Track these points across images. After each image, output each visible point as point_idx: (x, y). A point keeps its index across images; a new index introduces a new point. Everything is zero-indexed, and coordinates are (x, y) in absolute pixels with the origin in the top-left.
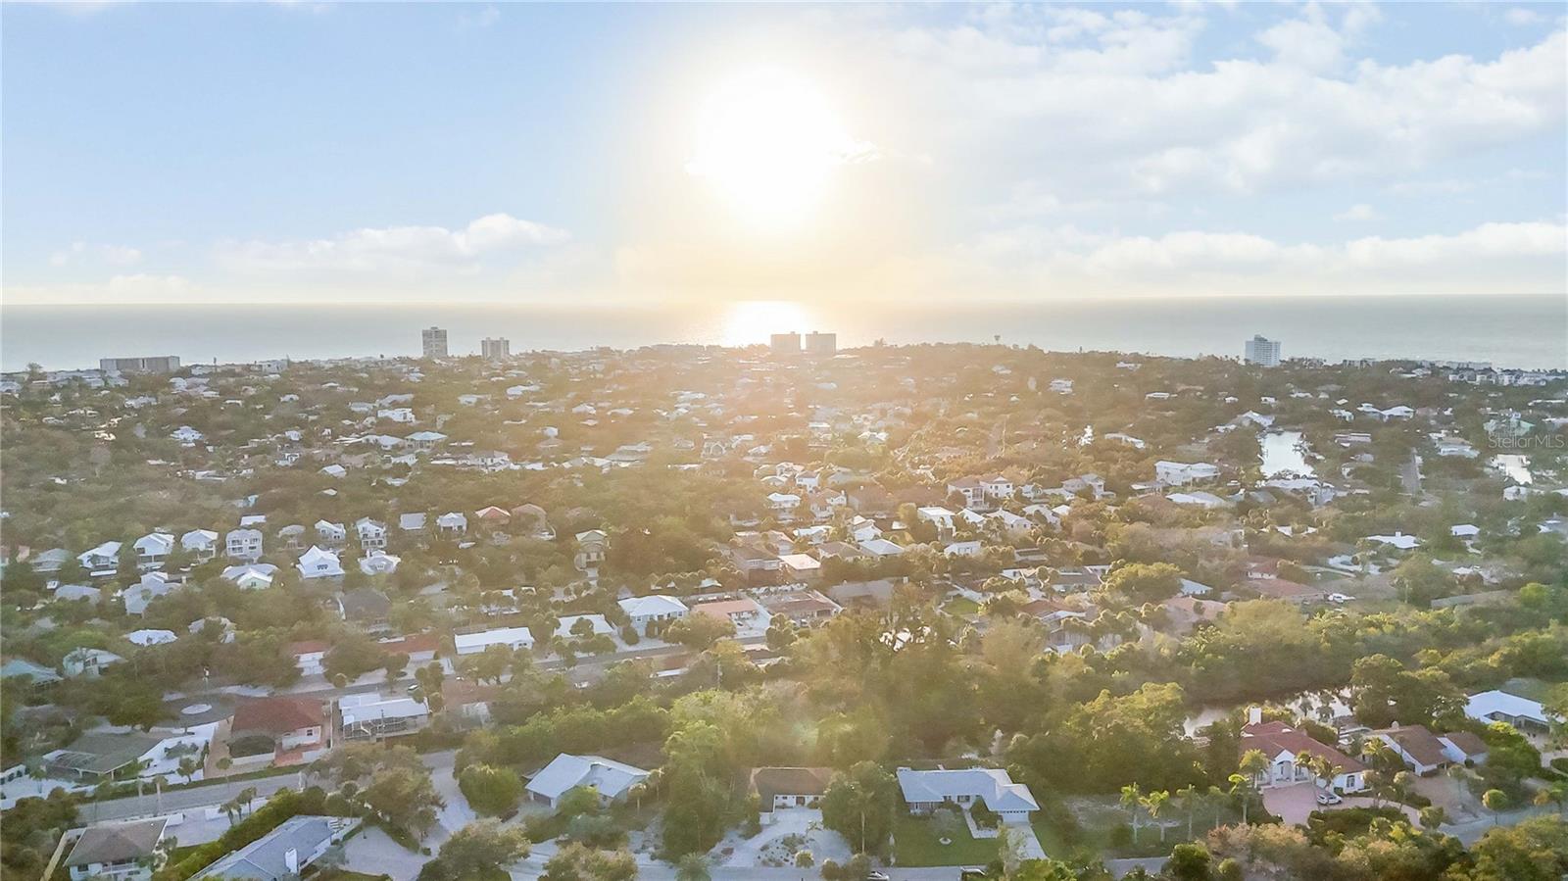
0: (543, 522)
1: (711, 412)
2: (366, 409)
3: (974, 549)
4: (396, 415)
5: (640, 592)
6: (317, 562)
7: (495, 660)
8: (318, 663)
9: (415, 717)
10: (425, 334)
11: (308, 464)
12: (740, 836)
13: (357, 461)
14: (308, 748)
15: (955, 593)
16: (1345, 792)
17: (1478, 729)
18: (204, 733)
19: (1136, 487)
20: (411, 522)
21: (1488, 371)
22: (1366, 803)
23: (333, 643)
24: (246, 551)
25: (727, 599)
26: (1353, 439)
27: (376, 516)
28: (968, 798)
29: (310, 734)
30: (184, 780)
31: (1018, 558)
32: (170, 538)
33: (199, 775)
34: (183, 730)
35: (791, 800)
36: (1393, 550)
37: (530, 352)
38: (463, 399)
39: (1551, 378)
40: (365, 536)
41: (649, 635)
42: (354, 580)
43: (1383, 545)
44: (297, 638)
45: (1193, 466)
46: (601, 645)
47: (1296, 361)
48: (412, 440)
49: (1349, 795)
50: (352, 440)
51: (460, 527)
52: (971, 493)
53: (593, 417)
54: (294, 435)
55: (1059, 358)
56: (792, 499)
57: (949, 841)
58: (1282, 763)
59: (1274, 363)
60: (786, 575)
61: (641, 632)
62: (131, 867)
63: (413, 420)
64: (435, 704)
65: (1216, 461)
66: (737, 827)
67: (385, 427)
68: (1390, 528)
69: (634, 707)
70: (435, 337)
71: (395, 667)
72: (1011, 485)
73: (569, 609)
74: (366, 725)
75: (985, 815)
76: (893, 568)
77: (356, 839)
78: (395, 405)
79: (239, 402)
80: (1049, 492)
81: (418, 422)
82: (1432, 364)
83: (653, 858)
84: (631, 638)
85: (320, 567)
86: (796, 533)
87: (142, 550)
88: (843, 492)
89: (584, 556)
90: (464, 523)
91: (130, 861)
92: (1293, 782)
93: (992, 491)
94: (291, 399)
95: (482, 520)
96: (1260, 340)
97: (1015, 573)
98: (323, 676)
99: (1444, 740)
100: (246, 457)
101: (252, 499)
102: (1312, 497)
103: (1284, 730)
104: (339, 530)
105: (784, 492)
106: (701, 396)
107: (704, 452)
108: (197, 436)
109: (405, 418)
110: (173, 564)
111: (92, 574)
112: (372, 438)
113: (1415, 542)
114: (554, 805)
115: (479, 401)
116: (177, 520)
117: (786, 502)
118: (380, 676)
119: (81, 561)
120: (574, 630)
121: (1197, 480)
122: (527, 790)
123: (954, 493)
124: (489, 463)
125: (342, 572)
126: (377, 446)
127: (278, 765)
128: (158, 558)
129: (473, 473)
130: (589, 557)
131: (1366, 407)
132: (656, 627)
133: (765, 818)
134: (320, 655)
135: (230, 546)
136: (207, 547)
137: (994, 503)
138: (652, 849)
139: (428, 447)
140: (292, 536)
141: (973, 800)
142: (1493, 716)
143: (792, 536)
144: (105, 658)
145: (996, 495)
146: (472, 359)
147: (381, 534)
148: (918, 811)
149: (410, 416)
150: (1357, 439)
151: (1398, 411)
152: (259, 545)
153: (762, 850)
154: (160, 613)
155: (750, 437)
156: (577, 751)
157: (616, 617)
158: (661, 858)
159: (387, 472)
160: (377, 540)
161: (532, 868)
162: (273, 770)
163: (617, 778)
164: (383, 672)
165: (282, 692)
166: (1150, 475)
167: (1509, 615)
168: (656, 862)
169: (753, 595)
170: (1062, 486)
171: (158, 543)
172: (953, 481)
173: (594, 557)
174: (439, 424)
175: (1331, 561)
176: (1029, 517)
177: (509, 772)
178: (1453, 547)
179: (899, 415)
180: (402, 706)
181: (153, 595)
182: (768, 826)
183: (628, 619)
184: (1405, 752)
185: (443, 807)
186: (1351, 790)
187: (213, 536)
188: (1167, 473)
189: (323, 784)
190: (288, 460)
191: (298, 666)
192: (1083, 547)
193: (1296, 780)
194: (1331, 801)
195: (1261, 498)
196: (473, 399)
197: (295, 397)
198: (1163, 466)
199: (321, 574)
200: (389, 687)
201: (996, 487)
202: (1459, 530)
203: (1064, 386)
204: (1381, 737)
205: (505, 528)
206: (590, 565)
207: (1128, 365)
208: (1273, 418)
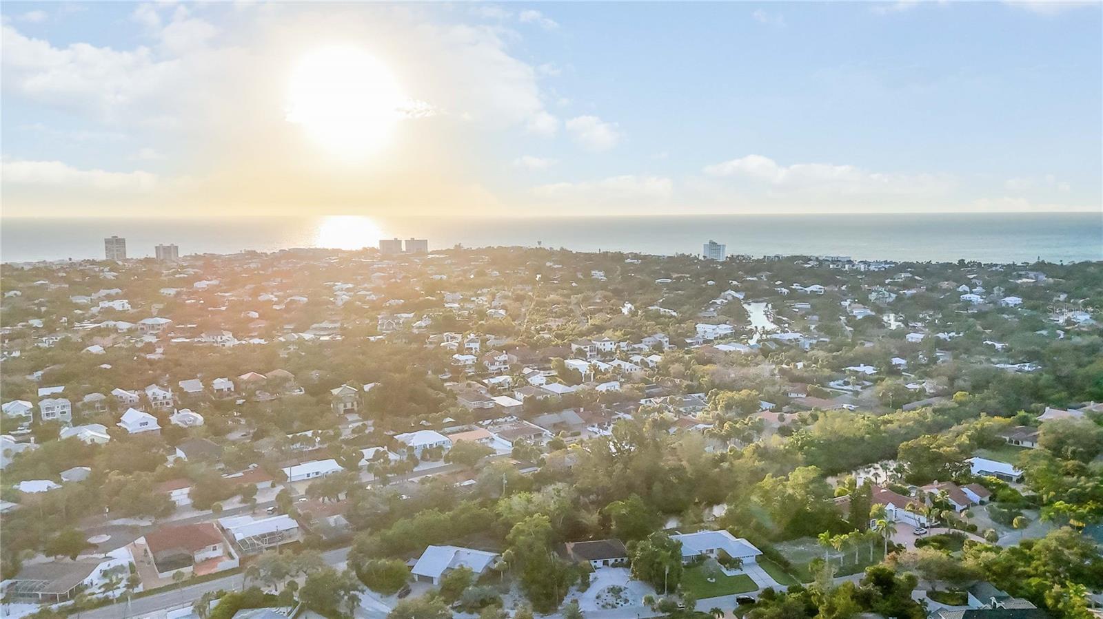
0: (294, 382)
1: (368, 298)
2: (86, 301)
3: (616, 387)
8: (186, 496)
9: (288, 530)
10: (107, 242)
14: (217, 559)
17: (981, 482)
19: (688, 341)
20: (191, 386)
24: (58, 416)
25: (467, 431)
26: (799, 306)
27: (162, 383)
28: (712, 551)
29: (215, 549)
31: (645, 391)
33: (144, 587)
34: (103, 555)
35: (600, 563)
38: (164, 292)
44: (162, 480)
47: (735, 257)
48: (144, 324)
51: (229, 389)
52: (588, 349)
57: (714, 580)
59: (722, 259)
60: (499, 412)
61: (419, 457)
63: (130, 308)
64: (302, 519)
68: (856, 361)
70: (115, 244)
71: (248, 495)
72: (613, 343)
73: (362, 443)
74: (257, 539)
75: (726, 560)
76: (570, 402)
78: (109, 298)
80: (636, 346)
81: (135, 310)
82: (817, 258)
85: (141, 424)
86: (486, 381)
88: (504, 352)
90: (231, 385)
96: (713, 244)
97: (646, 401)
98: (191, 506)
99: (964, 489)
100: (7, 341)
103: (881, 491)
106: (350, 286)
109: (123, 307)
112: (108, 324)
113: (874, 370)
115: (178, 294)
117: (467, 360)
123: (577, 349)
125: (162, 426)
126: (116, 330)
129: (212, 348)
130: (345, 406)
131: (795, 286)
133: (591, 576)
134: (186, 490)
135: (44, 412)
136: (26, 413)
137: (609, 355)
139: (159, 329)
142: (982, 473)
143: (484, 384)
145: (607, 349)
146: (147, 260)
147: (168, 397)
149: (127, 306)
150: (803, 306)
151: (815, 288)
155: (408, 315)
156: (439, 543)
157: (397, 447)
159: (141, 350)
160: (165, 402)
162: (194, 579)
163: (477, 560)
164: (238, 498)
165: (162, 521)
166: (694, 333)
167: (954, 411)
169: (481, 426)
170: (641, 342)
172: (572, 341)
173: (349, 406)
175: (832, 384)
177: (399, 563)
178: (894, 371)
179: (506, 297)
182: (595, 581)
183: (409, 448)
188: (705, 332)
196: (172, 292)
197: (19, 293)
199: (143, 430)
201: (604, 345)
202: (896, 361)
203: (599, 275)
204: (932, 491)
205: (263, 389)
207: (633, 261)
208: (744, 294)
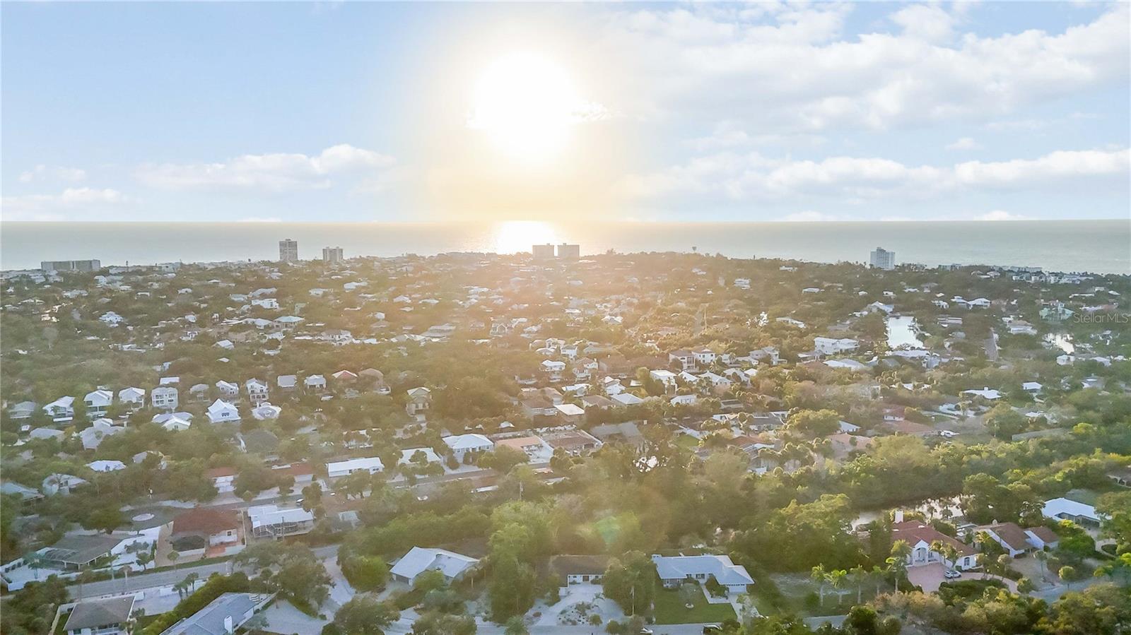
0: (381, 381)
1: (495, 301)
2: (242, 299)
3: (692, 400)
4: (266, 304)
5: (458, 432)
6: (221, 411)
7: (358, 481)
8: (229, 484)
9: (304, 522)
10: (282, 244)
11: (203, 339)
12: (546, 604)
13: (240, 337)
14: (228, 544)
15: (681, 431)
16: (963, 569)
17: (1052, 526)
18: (152, 535)
19: (801, 355)
20: (286, 382)
21: (1039, 273)
22: (978, 576)
23: (239, 469)
24: (166, 403)
25: (519, 437)
26: (950, 321)
27: (260, 378)
28: (703, 576)
29: (229, 534)
30: (141, 568)
31: (723, 406)
32: (110, 394)
33: (151, 565)
34: (136, 533)
35: (579, 578)
36: (983, 401)
37: (358, 257)
38: (313, 292)
39: (1084, 278)
40: (253, 392)
41: (466, 462)
42: (248, 424)
43: (976, 397)
44: (213, 466)
45: (841, 341)
46: (434, 470)
47: (906, 265)
48: (279, 322)
49: (966, 571)
50: (235, 321)
51: (321, 385)
52: (686, 360)
53: (409, 305)
54: (191, 318)
55: (739, 263)
56: (558, 365)
57: (692, 606)
58: (919, 549)
59: (891, 267)
60: (559, 419)
61: (460, 460)
62: (111, 631)
63: (277, 307)
64: (319, 513)
65: (856, 337)
66: (543, 597)
67: (258, 312)
68: (980, 384)
69: (463, 514)
70: (289, 246)
71: (286, 485)
72: (714, 354)
73: (408, 444)
74: (270, 527)
75: (716, 587)
76: (635, 414)
77: (273, 607)
78: (264, 296)
79: (148, 294)
80: (740, 359)
81: (282, 309)
82: (1001, 269)
83: (485, 620)
84: (453, 464)
85: (223, 415)
86: (564, 389)
87: (91, 403)
88: (595, 360)
89: (414, 405)
90: (323, 382)
91: (111, 626)
92: (928, 563)
93: (701, 359)
94: (187, 292)
95: (338, 380)
96: (881, 251)
97: (721, 417)
98: (233, 493)
99: (1029, 533)
100: (158, 334)
101: (167, 365)
102: (924, 363)
103: (920, 527)
104: (234, 387)
105: (553, 360)
106: (485, 290)
107: (491, 331)
108: (119, 318)
109: (272, 305)
110: (114, 412)
111: (55, 420)
112: (250, 321)
113: (998, 394)
114: (411, 583)
115: (325, 294)
116: (115, 381)
117: (555, 366)
118: (274, 492)
119: (45, 411)
120: (413, 459)
121: (844, 351)
122: (391, 574)
123: (673, 360)
124: (337, 338)
125: (239, 418)
126: (254, 326)
127: (208, 557)
128: (102, 408)
129: (326, 347)
130: (417, 407)
131: (956, 299)
132: (471, 457)
133: (562, 591)
134: (231, 478)
135: (154, 399)
136: (137, 399)
137: (703, 367)
138: (483, 614)
139: (291, 327)
140: (199, 392)
141: (707, 577)
142: (1060, 516)
143: (561, 391)
144: (74, 481)
145: (704, 361)
146: (316, 262)
147: (265, 390)
148: (669, 585)
149: (276, 304)
150: (953, 321)
151: (979, 302)
152: (175, 398)
153: (562, 613)
154: (109, 448)
155: (524, 320)
156: (425, 544)
157: (441, 449)
158: (490, 620)
159: (265, 346)
160: (261, 395)
161: (399, 628)
162: (203, 561)
163: (456, 564)
164: (277, 489)
165: (204, 505)
166: (811, 346)
167: (1067, 445)
168: (488, 622)
169: (537, 434)
170: (749, 355)
171: (101, 397)
172: (672, 352)
173: (421, 407)
174: (297, 310)
175: (941, 408)
176: (728, 377)
177: (378, 560)
178: (1024, 398)
179: (630, 304)
180: (295, 514)
181: (104, 434)
182: (565, 596)
183: (451, 451)
184: (1003, 541)
185: (333, 586)
186: (967, 568)
187: (142, 392)
188: (823, 346)
189: (246, 569)
190: (189, 337)
191: (216, 486)
192: (769, 399)
193: (929, 561)
194: (955, 575)
195: (890, 364)
196: (320, 292)
197: (189, 290)
198: (819, 341)
199: (225, 420)
200: (283, 500)
201: (704, 356)
202: (1028, 386)
203: (744, 283)
204: (985, 530)
205: (352, 386)
206: (418, 412)
207: (788, 268)
208: (893, 306)
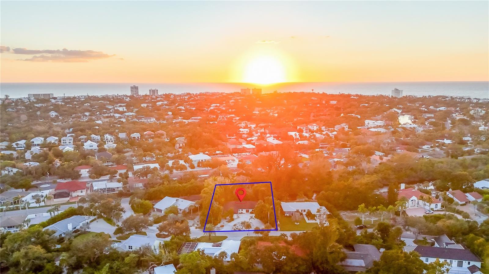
0: (165, 136)
1: (221, 109)
2: (111, 108)
3: (306, 142)
4: (121, 109)
5: (195, 153)
6: (89, 145)
9: (118, 188)
10: (132, 88)
11: (91, 120)
12: (227, 222)
13: (107, 120)
14: (81, 196)
15: (300, 155)
18: (46, 193)
19: (358, 128)
20: (122, 135)
22: (442, 213)
23: (92, 166)
24: (67, 143)
26: (428, 115)
27: (111, 134)
30: (38, 205)
31: (321, 146)
32: (43, 139)
33: (42, 204)
35: (244, 211)
36: (443, 144)
37: (165, 94)
38: (142, 105)
40: (107, 139)
41: (198, 166)
42: (101, 150)
43: (440, 142)
44: (80, 165)
45: (377, 122)
47: (408, 96)
48: (125, 115)
49: (435, 211)
50: (106, 115)
52: (305, 129)
53: (184, 110)
54: (87, 114)
55: (332, 95)
56: (247, 130)
58: (412, 200)
59: (400, 96)
60: (244, 150)
64: (125, 183)
65: (384, 121)
66: (226, 219)
67: (117, 112)
69: (192, 184)
70: (135, 88)
72: (318, 126)
73: (172, 159)
74: (101, 189)
77: (95, 222)
78: (120, 106)
79: (71, 106)
80: (330, 128)
82: (451, 97)
84: (192, 167)
86: (248, 139)
87: (33, 142)
88: (263, 128)
91: (14, 227)
92: (416, 207)
94: (88, 105)
95: (146, 135)
96: (397, 90)
97: (320, 150)
98: (89, 177)
99: (467, 194)
100: (71, 119)
101: (71, 130)
102: (416, 130)
103: (413, 190)
104: (98, 137)
105: (244, 128)
106: (218, 105)
107: (218, 119)
108: (56, 114)
110: (42, 146)
111: (16, 149)
112: (112, 114)
113: (451, 142)
114: (163, 212)
119: (13, 145)
120: (173, 164)
121: (378, 126)
122: (154, 208)
123: (299, 128)
125: (98, 148)
127: (70, 201)
128: (38, 145)
129: (143, 123)
130: (179, 145)
131: (431, 107)
132: (201, 164)
133: (235, 216)
134: (87, 170)
135: (62, 142)
137: (312, 132)
138: (196, 226)
140: (83, 139)
141: (306, 211)
142: (483, 188)
144: (15, 170)
145: (313, 129)
146: (146, 95)
147: (112, 139)
148: (288, 215)
152: (72, 141)
153: (234, 226)
154: (35, 158)
155: (233, 115)
156: (173, 195)
157: (187, 160)
158: (199, 228)
159: (116, 123)
162: (68, 203)
163: (185, 204)
165: (74, 181)
166: (363, 124)
167: (485, 160)
170: (334, 127)
171: (39, 140)
172: (299, 125)
174: (134, 111)
175: (424, 147)
176: (324, 135)
177: (148, 202)
180: (114, 185)
181: (34, 153)
182: (236, 219)
183: (192, 161)
184: (454, 198)
185: (124, 212)
187: (57, 138)
188: (369, 124)
189: (83, 205)
191: (80, 173)
192: (342, 143)
194: (431, 212)
195: (400, 130)
196: (145, 105)
198: (367, 122)
200: (111, 180)
203: (334, 103)
206: (180, 148)
207: (354, 97)
208: (402, 110)
